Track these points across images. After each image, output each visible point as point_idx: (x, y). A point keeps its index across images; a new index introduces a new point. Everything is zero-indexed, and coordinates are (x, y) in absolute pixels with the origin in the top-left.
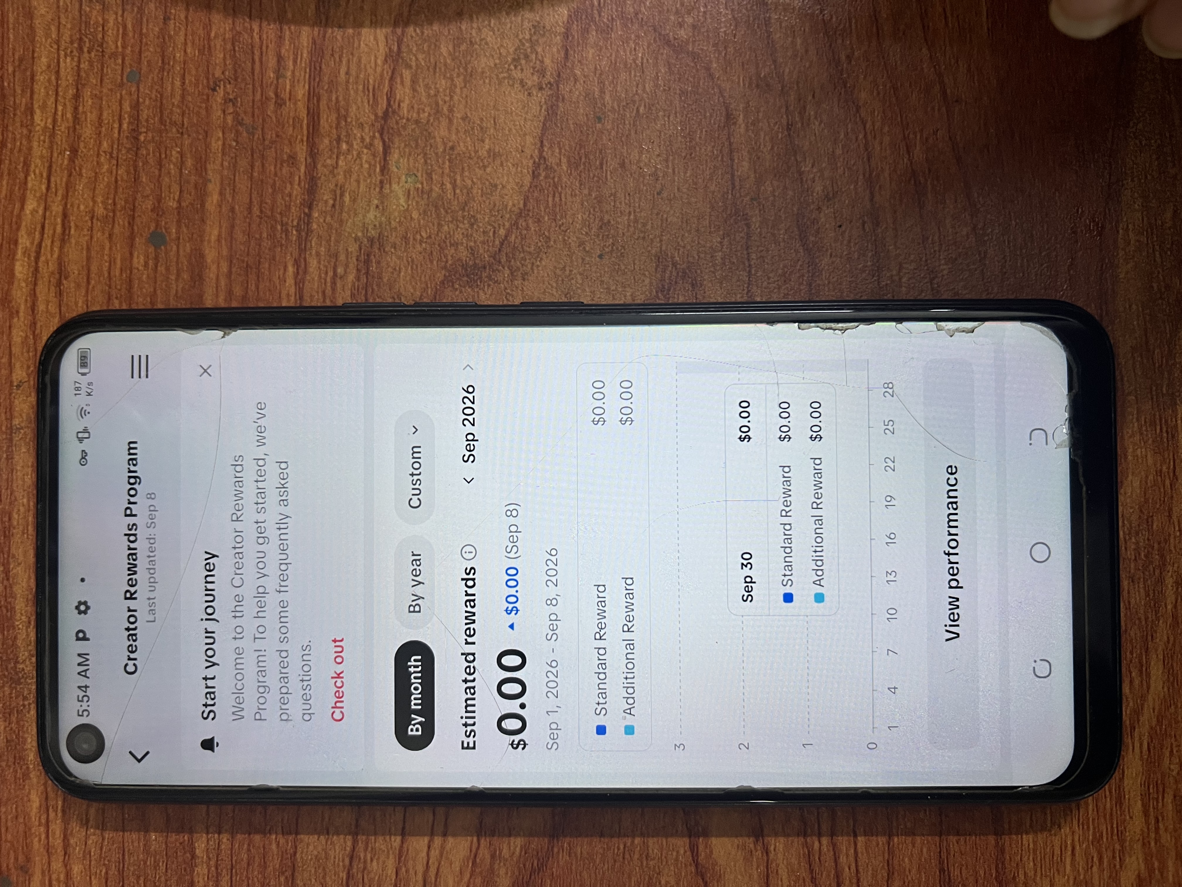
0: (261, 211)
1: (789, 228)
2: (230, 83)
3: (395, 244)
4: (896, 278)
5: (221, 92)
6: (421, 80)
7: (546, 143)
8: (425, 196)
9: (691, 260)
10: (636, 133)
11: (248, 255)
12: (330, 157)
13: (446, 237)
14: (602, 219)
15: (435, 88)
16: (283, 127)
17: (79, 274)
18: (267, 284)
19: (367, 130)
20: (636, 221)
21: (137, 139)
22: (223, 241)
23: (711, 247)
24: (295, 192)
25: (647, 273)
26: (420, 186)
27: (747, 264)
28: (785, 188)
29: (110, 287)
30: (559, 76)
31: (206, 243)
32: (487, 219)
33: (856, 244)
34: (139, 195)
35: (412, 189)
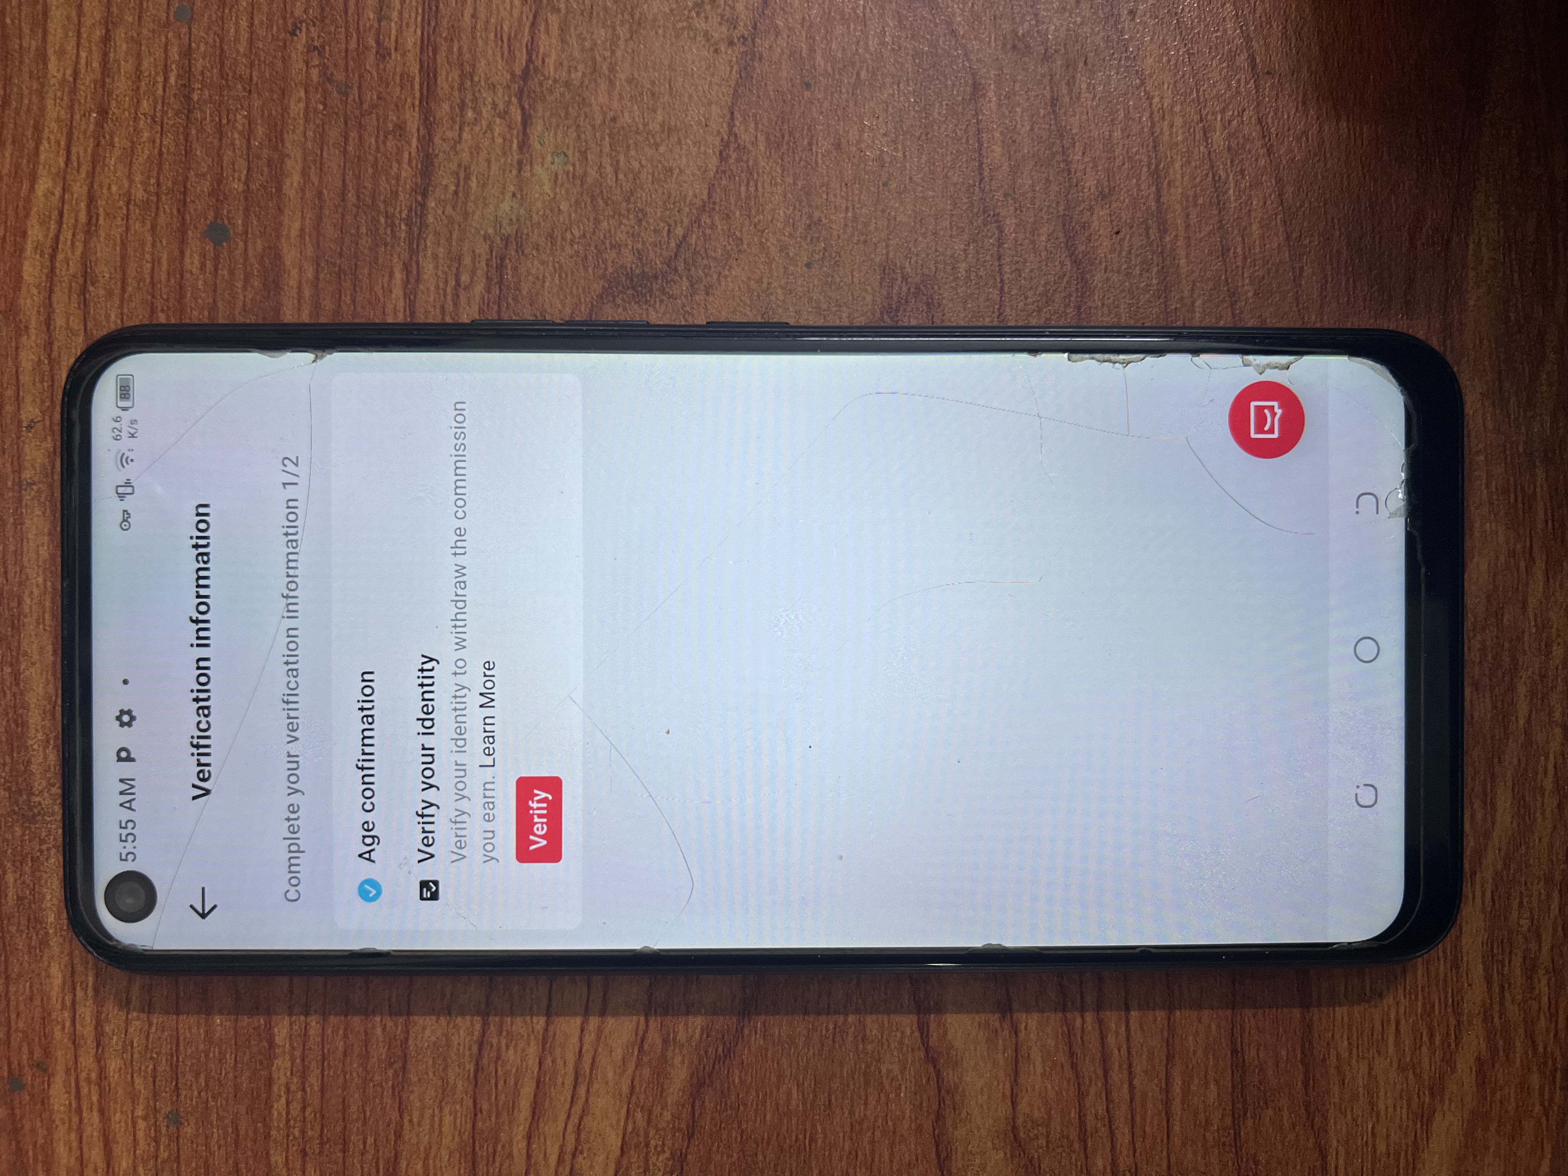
0: (358, 198)
1: (1052, 233)
2: (314, 25)
3: (538, 245)
4: (1188, 301)
5: (303, 36)
6: (572, 28)
7: (737, 115)
8: (578, 182)
9: (926, 271)
10: (855, 104)
11: (341, 255)
12: (452, 128)
13: (605, 237)
14: (810, 217)
15: (591, 39)
16: (387, 85)
17: (111, 278)
18: (367, 296)
19: (500, 92)
20: (855, 219)
21: (188, 98)
22: (307, 238)
23: (952, 256)
24: (404, 174)
25: (869, 288)
26: (571, 168)
27: (998, 280)
28: (1048, 180)
29: (153, 297)
30: (755, 27)
31: (283, 240)
32: (659, 214)
33: (1137, 256)
34: (192, 173)
35: (560, 172)
